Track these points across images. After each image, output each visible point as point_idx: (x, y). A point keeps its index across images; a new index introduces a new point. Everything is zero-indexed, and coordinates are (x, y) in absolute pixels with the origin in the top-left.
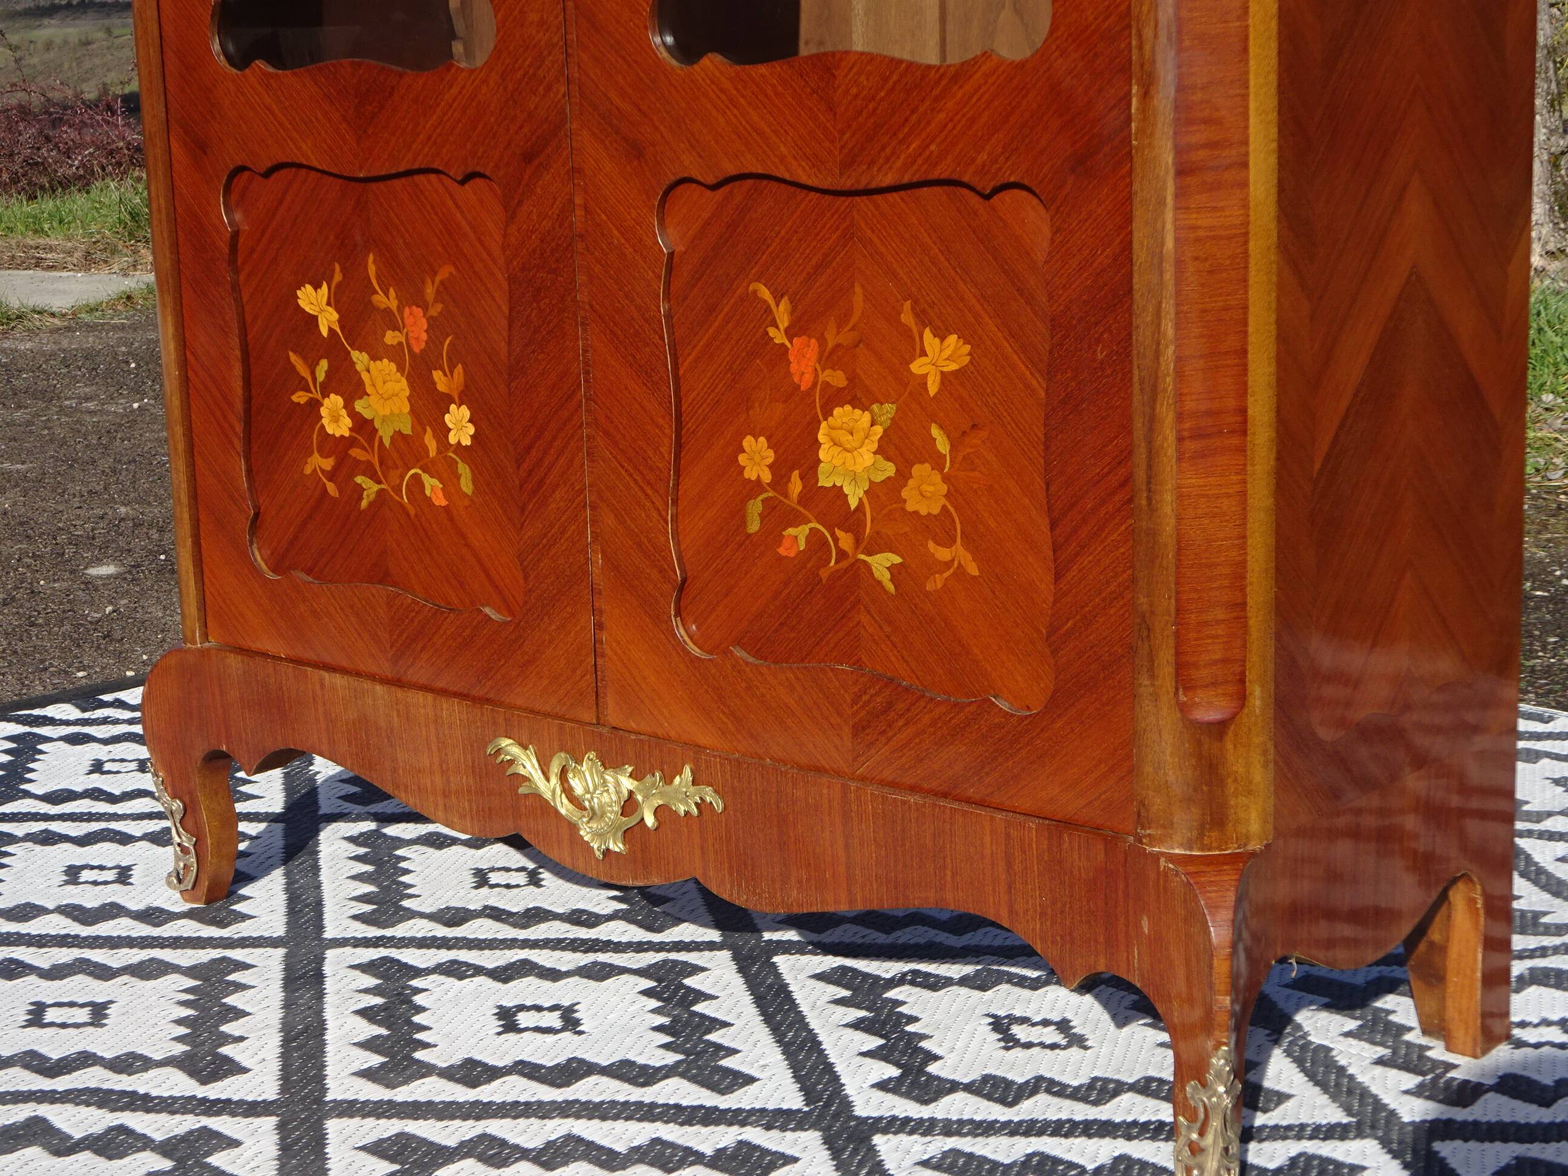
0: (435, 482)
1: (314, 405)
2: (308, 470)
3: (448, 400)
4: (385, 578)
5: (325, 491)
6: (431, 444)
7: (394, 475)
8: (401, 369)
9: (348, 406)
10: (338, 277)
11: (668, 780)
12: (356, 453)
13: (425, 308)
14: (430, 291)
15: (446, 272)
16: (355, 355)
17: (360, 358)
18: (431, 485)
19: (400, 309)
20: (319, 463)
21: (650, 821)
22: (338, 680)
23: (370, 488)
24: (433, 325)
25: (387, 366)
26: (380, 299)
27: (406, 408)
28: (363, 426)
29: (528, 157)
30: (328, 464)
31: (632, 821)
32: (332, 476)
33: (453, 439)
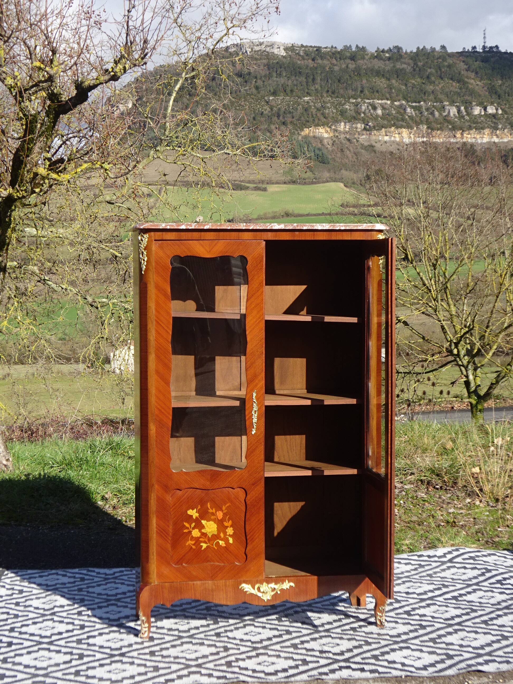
0: (223, 542)
1: (190, 532)
2: (187, 544)
3: (227, 527)
4: (208, 561)
5: (192, 548)
6: (222, 535)
7: (211, 542)
8: (215, 523)
9: (200, 531)
10: (199, 507)
11: (283, 583)
12: (201, 539)
13: (222, 511)
14: (224, 508)
15: (228, 505)
16: (202, 521)
17: (204, 522)
18: (221, 542)
19: (216, 512)
20: (190, 542)
21: (279, 592)
22: (199, 582)
23: (204, 546)
24: (224, 514)
25: (211, 523)
26: (211, 511)
27: (216, 529)
28: (204, 535)
29: (253, 484)
30: (193, 542)
31: (275, 592)
32: (194, 545)
33: (228, 534)
